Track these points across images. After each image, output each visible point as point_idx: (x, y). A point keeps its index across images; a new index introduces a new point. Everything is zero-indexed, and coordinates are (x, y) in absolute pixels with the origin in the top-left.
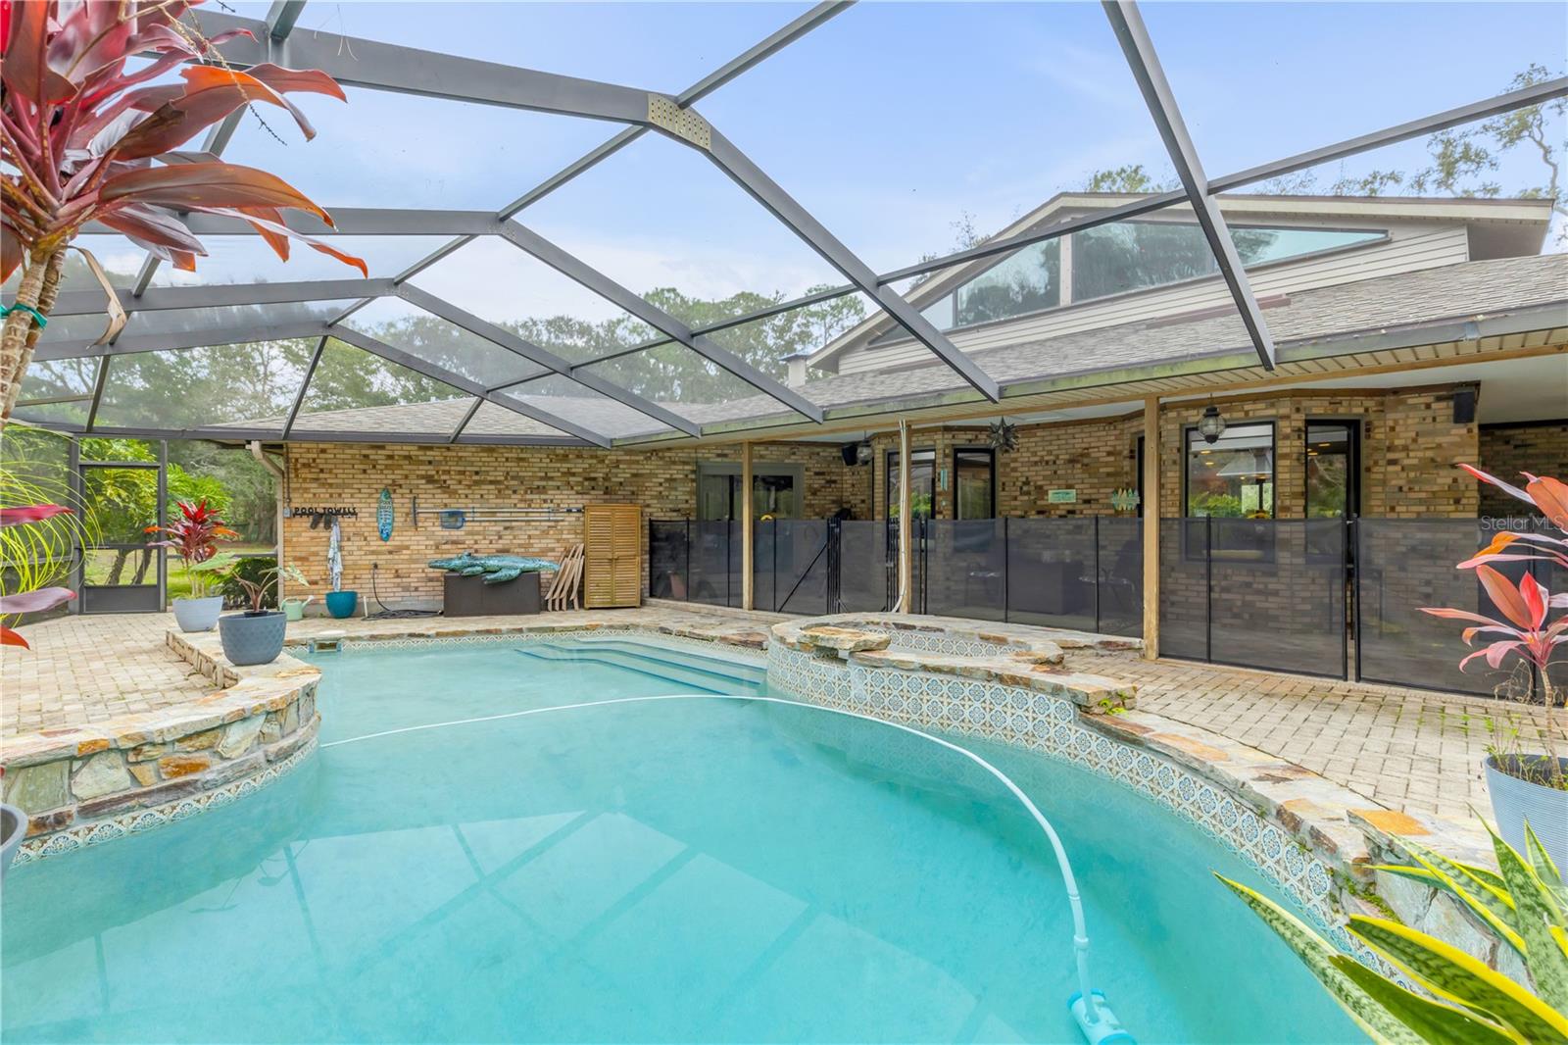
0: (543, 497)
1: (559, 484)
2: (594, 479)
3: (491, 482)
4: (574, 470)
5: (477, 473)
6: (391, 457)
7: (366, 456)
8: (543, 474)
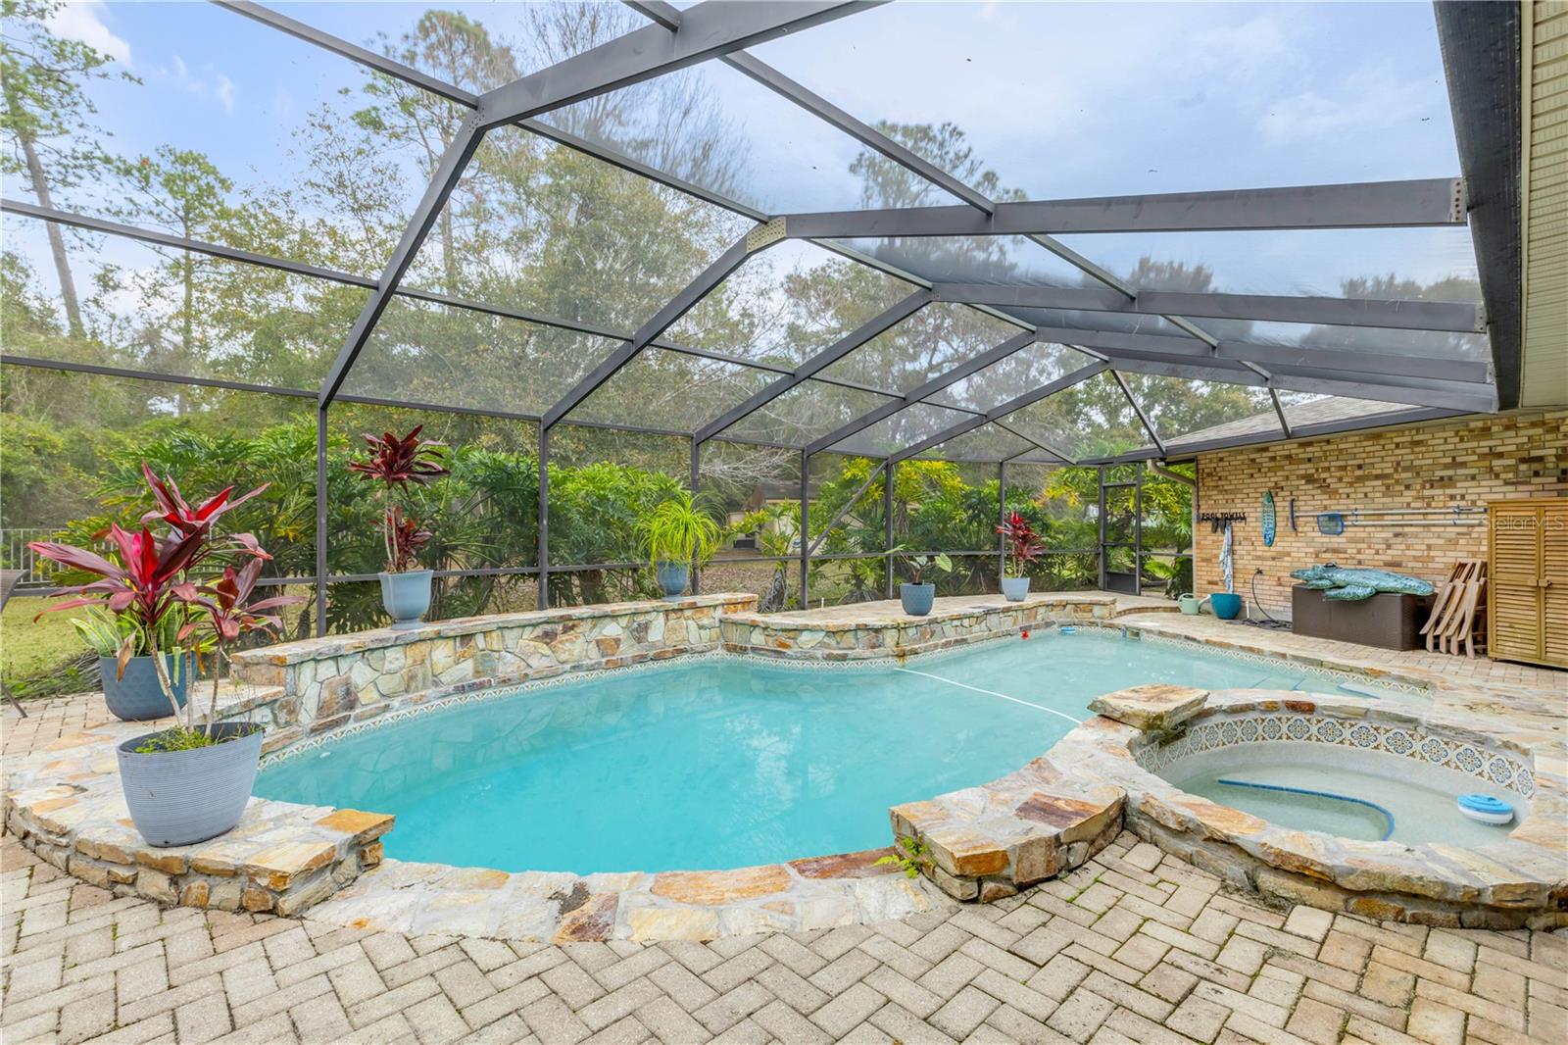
0: (1449, 491)
1: (1475, 471)
2: (1540, 459)
3: (1377, 477)
4: (1499, 449)
5: (1360, 467)
6: (1273, 459)
7: (1253, 460)
8: (1449, 460)
